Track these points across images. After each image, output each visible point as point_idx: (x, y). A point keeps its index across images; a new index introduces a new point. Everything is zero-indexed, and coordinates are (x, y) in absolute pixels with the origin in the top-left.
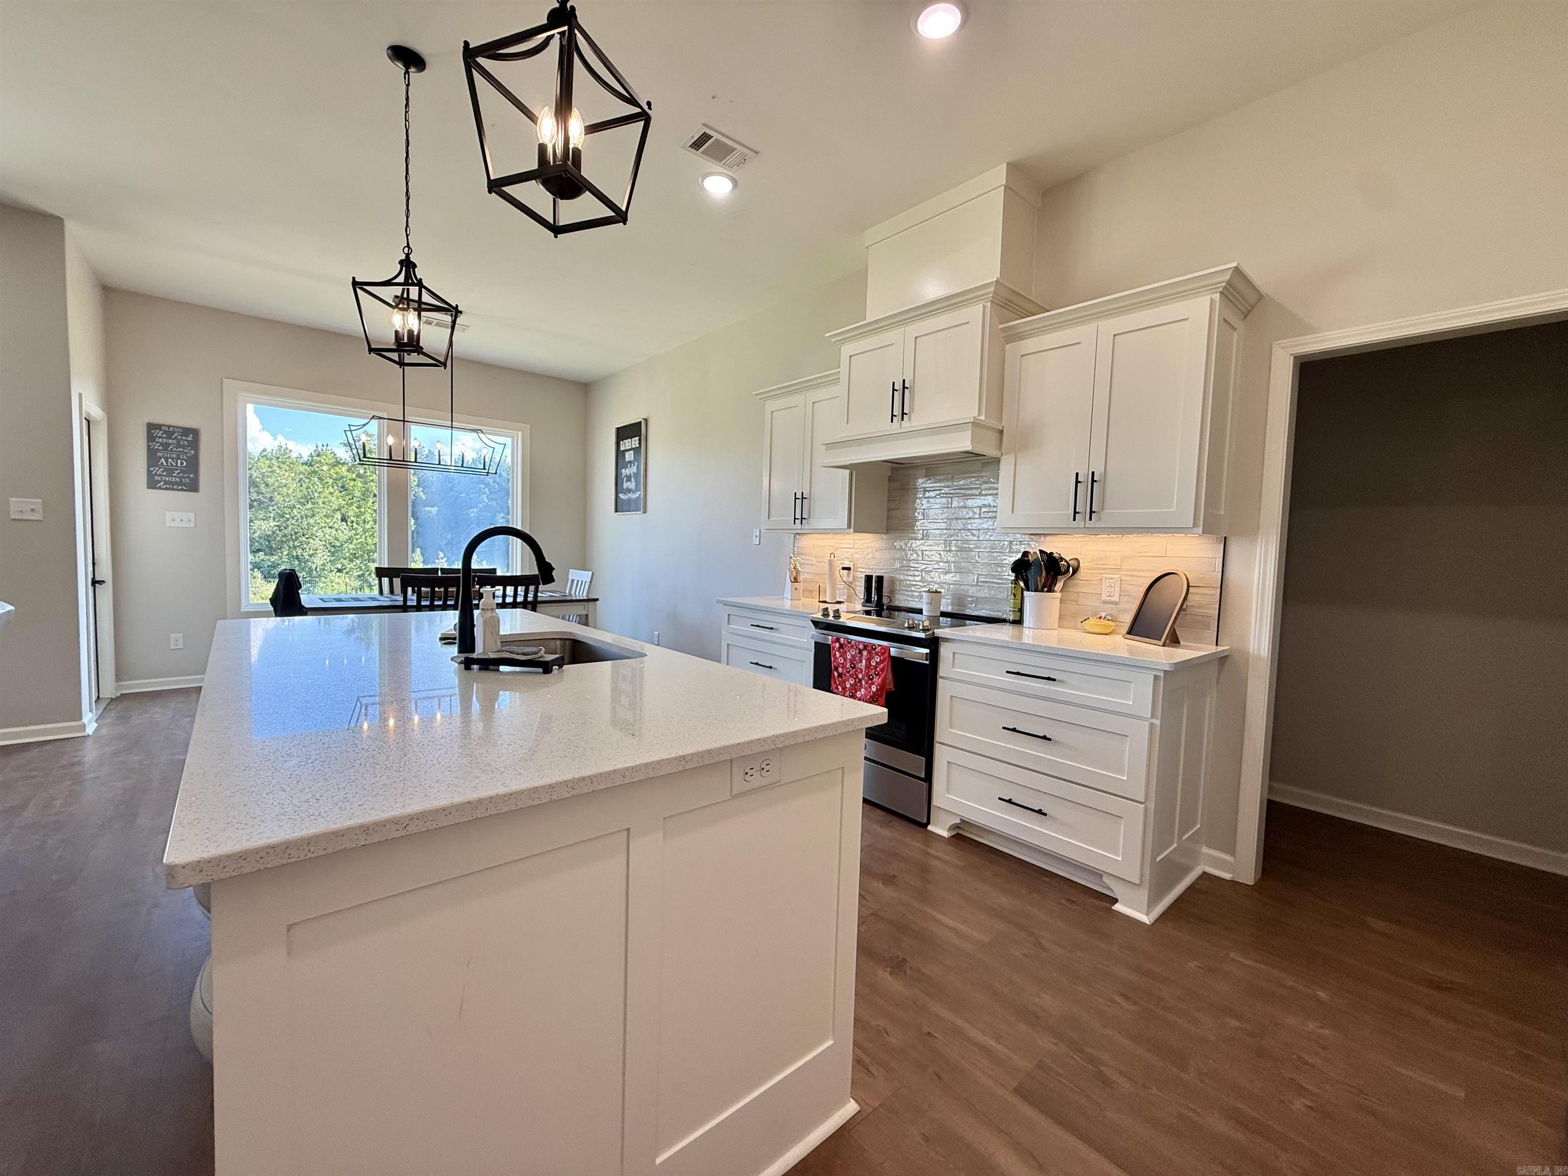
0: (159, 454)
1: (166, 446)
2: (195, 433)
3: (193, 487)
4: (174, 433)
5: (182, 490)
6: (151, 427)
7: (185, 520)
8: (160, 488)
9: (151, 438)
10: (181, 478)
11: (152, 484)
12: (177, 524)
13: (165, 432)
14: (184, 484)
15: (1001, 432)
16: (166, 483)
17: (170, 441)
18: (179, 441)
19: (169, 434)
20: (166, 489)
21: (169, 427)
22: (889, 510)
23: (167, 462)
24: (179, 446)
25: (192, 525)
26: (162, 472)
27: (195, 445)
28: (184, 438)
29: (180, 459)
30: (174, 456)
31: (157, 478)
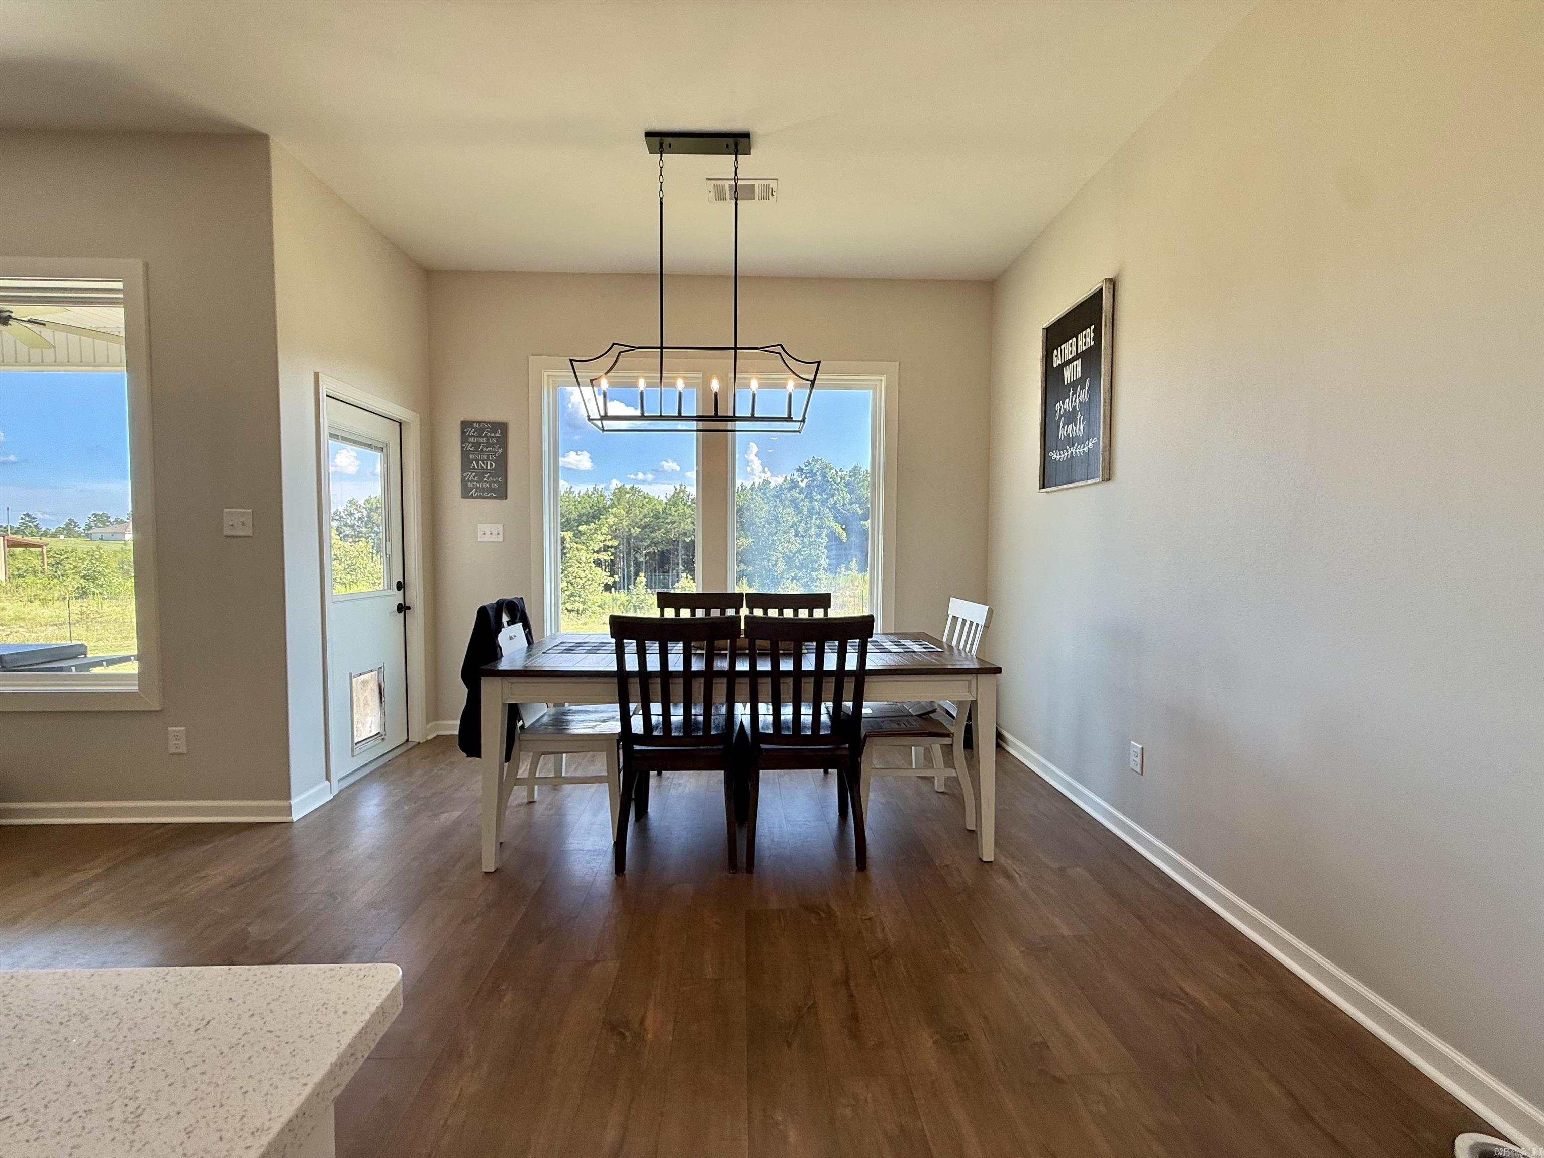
0: (472, 456)
1: (476, 445)
2: (502, 427)
3: (501, 493)
4: (484, 429)
5: (491, 497)
7: (495, 533)
8: (472, 497)
9: (464, 439)
10: (490, 483)
11: (466, 494)
12: (487, 538)
13: (476, 429)
14: (493, 490)
16: (478, 489)
17: (481, 440)
18: (488, 438)
19: (480, 432)
20: (477, 497)
21: (479, 422)
23: (478, 465)
24: (488, 445)
25: (501, 540)
26: (474, 477)
27: (503, 442)
28: (493, 435)
29: (490, 460)
30: (485, 457)
31: (470, 485)
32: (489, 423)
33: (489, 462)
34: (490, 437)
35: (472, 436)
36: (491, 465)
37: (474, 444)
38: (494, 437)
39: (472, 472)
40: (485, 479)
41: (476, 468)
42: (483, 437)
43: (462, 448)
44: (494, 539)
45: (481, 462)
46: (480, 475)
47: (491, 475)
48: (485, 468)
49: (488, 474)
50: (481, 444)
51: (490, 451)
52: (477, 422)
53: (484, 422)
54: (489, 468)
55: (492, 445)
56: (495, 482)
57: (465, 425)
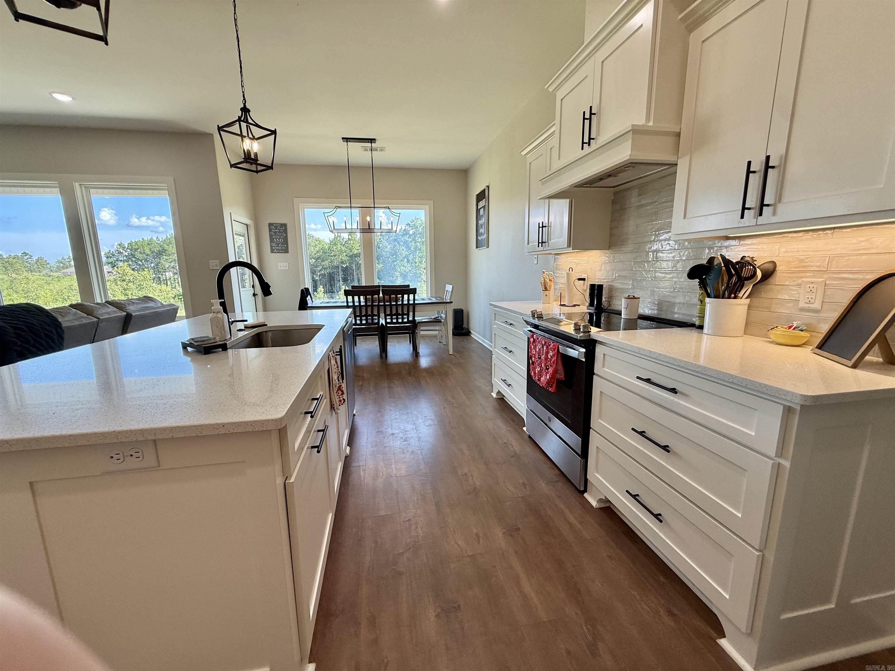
0: (274, 237)
1: (275, 232)
2: (284, 226)
3: (286, 251)
4: (277, 227)
5: (283, 253)
6: (270, 225)
7: (285, 266)
8: (275, 252)
9: (270, 230)
10: (282, 247)
11: (272, 251)
12: (282, 268)
13: (275, 227)
14: (283, 250)
15: (678, 135)
16: (277, 250)
17: (277, 231)
18: (280, 230)
19: (276, 227)
20: (277, 253)
21: (276, 224)
22: (611, 229)
23: (276, 240)
24: (280, 232)
25: (287, 268)
26: (275, 245)
27: (285, 231)
30: (279, 237)
31: (274, 248)
32: (279, 224)
35: (273, 229)
36: (281, 240)
38: (282, 229)
40: (279, 246)
42: (277, 229)
43: (270, 234)
44: (285, 268)
47: (282, 244)
51: (281, 235)
52: (274, 224)
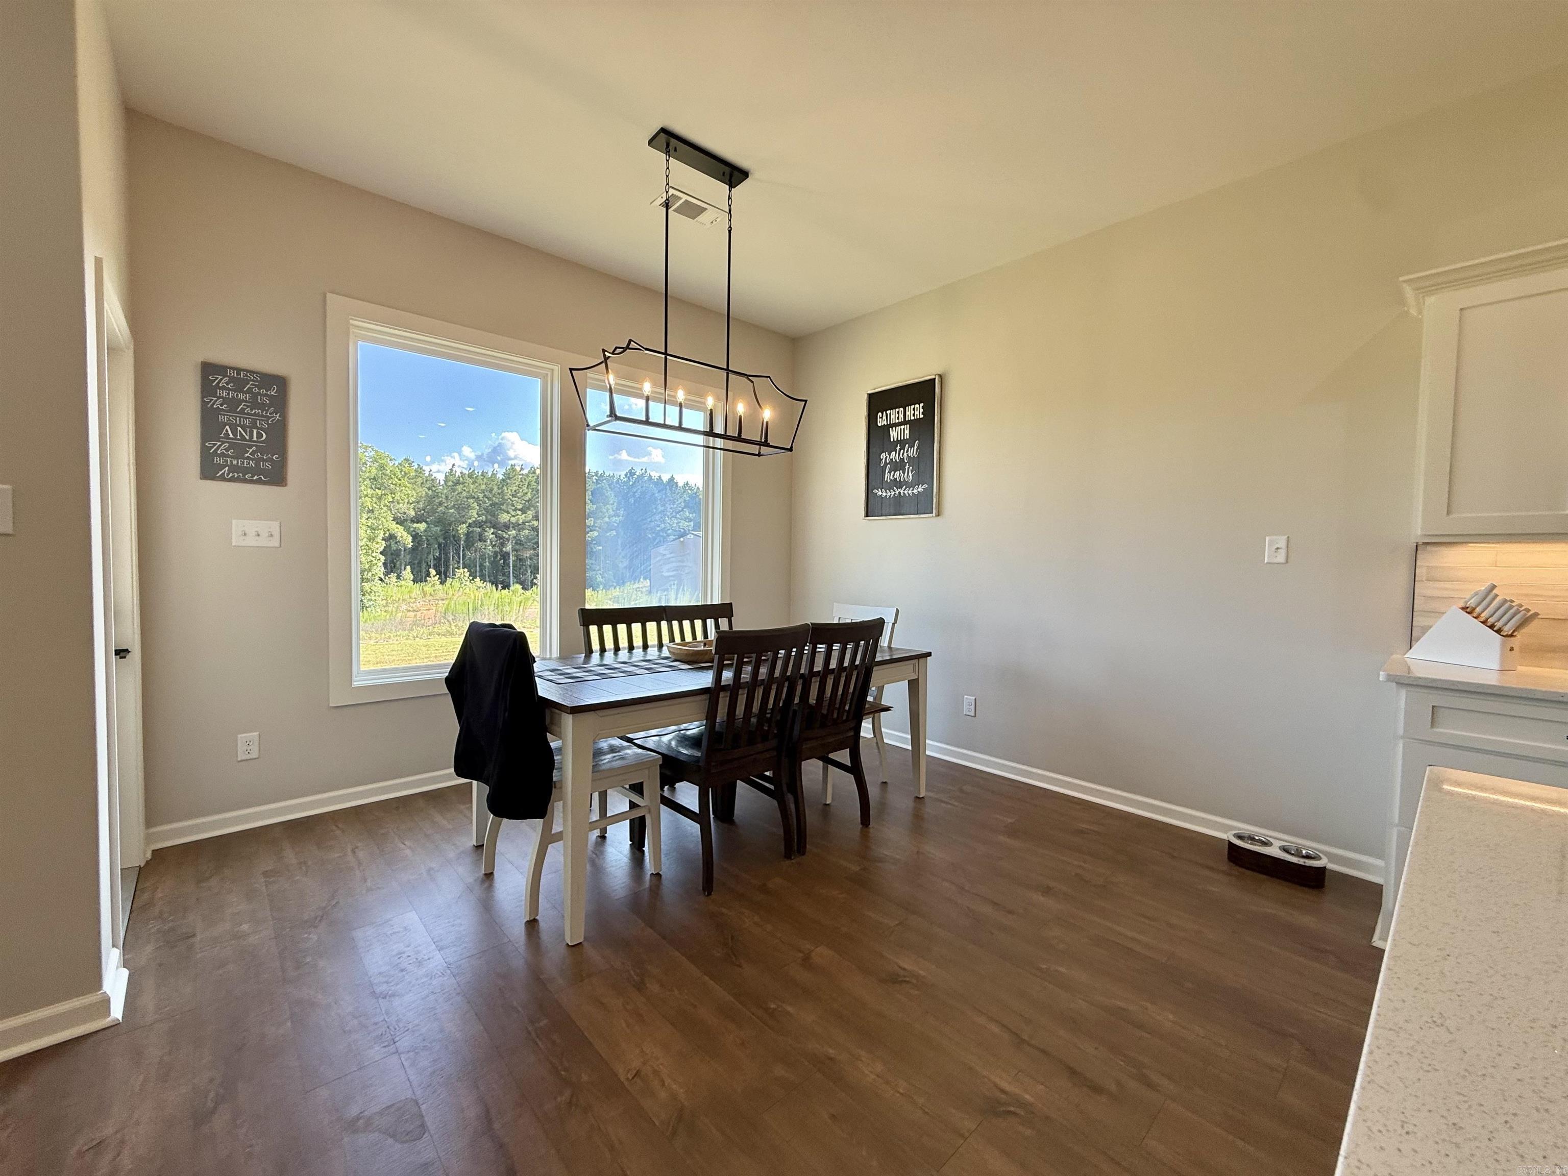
0: (221, 418)
1: (232, 403)
2: (281, 383)
3: (277, 477)
4: (247, 381)
5: (259, 482)
7: (264, 534)
8: (223, 479)
9: (207, 389)
10: (258, 461)
11: (209, 471)
12: (251, 541)
13: (232, 379)
14: (263, 472)
16: (233, 469)
17: (241, 396)
18: (255, 396)
19: (239, 384)
20: (230, 480)
21: (239, 370)
23: (234, 432)
24: (254, 404)
25: (277, 545)
26: (227, 450)
27: (281, 403)
28: (263, 391)
29: (257, 428)
30: (247, 422)
31: (217, 460)
32: (257, 373)
33: (255, 431)
34: (259, 394)
35: (223, 388)
36: (259, 436)
37: (226, 400)
38: (266, 395)
39: (223, 443)
40: (248, 455)
41: (231, 436)
42: (246, 393)
43: (204, 404)
44: (263, 542)
45: (239, 428)
46: (239, 449)
47: (259, 449)
48: (247, 438)
49: (254, 448)
50: (240, 402)
51: (258, 415)
52: (231, 368)
53: (248, 371)
54: (255, 438)
55: (262, 406)
56: (266, 461)
57: (209, 370)
